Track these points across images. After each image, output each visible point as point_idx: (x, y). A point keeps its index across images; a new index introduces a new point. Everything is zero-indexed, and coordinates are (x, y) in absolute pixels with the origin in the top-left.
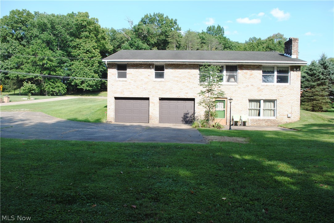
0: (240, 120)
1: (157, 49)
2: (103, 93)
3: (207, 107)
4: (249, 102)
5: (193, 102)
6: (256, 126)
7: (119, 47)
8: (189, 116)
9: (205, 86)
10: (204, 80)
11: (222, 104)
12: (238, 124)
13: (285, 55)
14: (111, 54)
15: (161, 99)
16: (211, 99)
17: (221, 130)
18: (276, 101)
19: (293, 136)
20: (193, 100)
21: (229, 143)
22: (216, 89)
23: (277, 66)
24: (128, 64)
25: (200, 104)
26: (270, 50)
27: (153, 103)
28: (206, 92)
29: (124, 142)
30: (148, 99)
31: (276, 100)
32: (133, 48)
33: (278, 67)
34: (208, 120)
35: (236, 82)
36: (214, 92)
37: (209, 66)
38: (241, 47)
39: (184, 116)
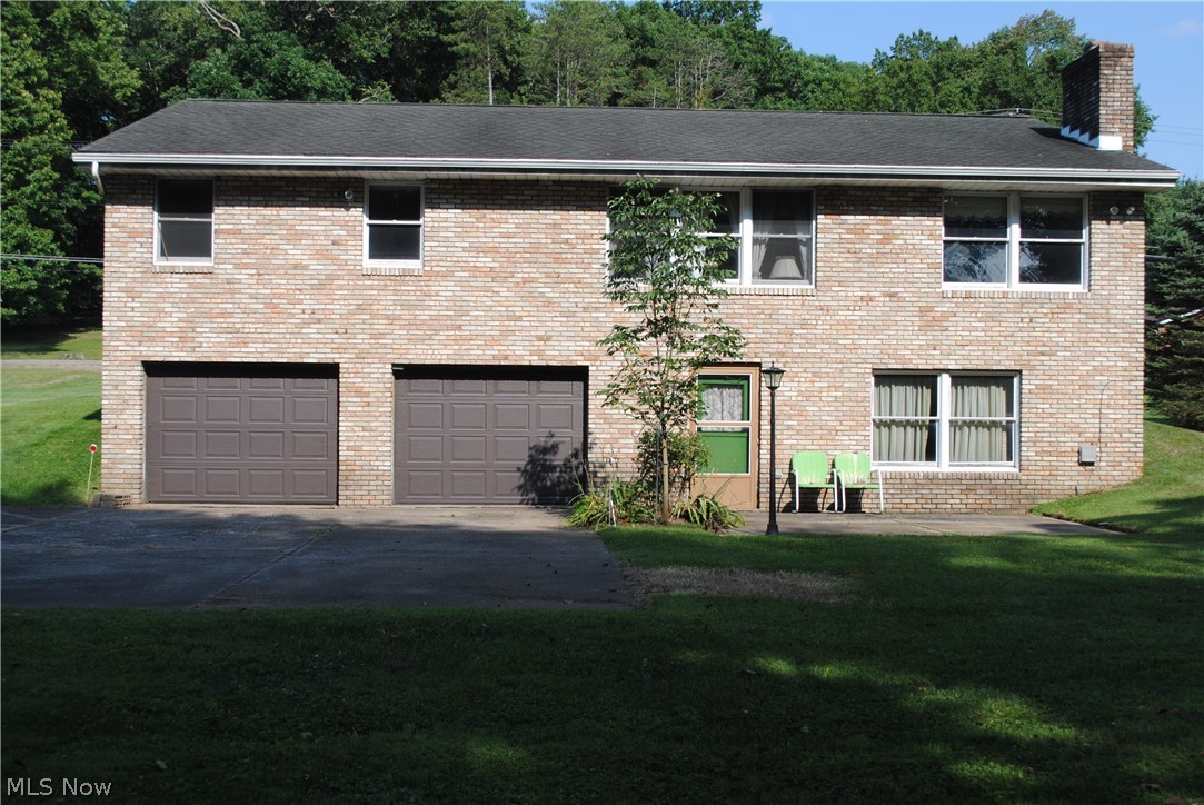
0: (831, 481)
1: (392, 90)
2: (82, 338)
3: (652, 415)
4: (877, 384)
5: (579, 386)
6: (914, 515)
7: (176, 76)
8: (558, 460)
9: (638, 303)
10: (631, 268)
11: (732, 397)
12: (820, 501)
13: (1065, 132)
14: (132, 119)
15: (404, 372)
16: (672, 373)
17: (723, 533)
18: (1016, 380)
19: (1093, 562)
20: (579, 374)
21: (753, 600)
22: (696, 315)
23: (1019, 192)
24: (218, 178)
25: (613, 396)
26: (1002, 106)
27: (359, 393)
28: (644, 334)
29: (188, 608)
30: (330, 371)
31: (1020, 372)
32: (257, 85)
33: (1026, 198)
34: (655, 484)
35: (809, 279)
36: (686, 333)
37: (660, 191)
38: (850, 85)
39: (532, 460)
